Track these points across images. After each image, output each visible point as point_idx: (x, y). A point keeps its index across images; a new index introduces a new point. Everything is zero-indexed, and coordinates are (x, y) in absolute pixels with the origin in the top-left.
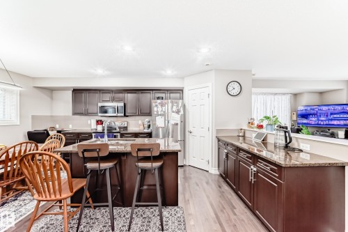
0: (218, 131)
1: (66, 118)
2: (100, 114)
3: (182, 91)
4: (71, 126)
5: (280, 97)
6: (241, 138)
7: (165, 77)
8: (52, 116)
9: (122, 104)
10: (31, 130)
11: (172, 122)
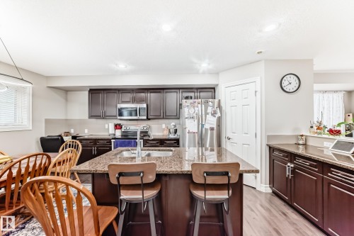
0: (269, 137)
1: (81, 122)
2: (118, 118)
3: (214, 88)
4: (86, 131)
5: (330, 95)
6: (301, 146)
7: (197, 73)
8: (66, 120)
9: (145, 106)
10: (44, 136)
11: (207, 126)
